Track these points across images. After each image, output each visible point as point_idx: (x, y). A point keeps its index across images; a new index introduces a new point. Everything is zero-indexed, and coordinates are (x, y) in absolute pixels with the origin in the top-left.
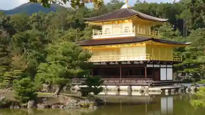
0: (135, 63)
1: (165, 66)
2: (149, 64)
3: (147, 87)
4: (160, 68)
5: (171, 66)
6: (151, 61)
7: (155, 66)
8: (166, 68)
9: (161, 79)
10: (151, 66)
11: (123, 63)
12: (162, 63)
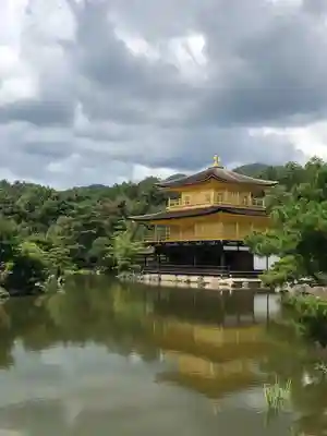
2: (227, 245)
7: (241, 248)
9: (255, 268)
10: (235, 248)
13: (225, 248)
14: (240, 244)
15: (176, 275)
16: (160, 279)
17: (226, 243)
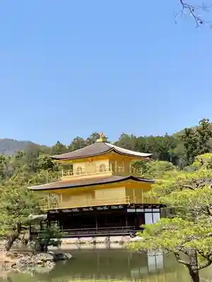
0: (112, 208)
1: (150, 210)
2: (130, 208)
3: (129, 237)
4: (144, 212)
5: (158, 210)
6: (132, 205)
7: (138, 210)
8: (152, 212)
10: (134, 211)
11: (98, 209)
12: (146, 206)
13: (129, 210)
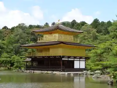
4: (74, 60)
5: (84, 60)
13: (63, 59)
14: (69, 57)
15: (41, 70)
16: (34, 72)
17: (63, 57)
